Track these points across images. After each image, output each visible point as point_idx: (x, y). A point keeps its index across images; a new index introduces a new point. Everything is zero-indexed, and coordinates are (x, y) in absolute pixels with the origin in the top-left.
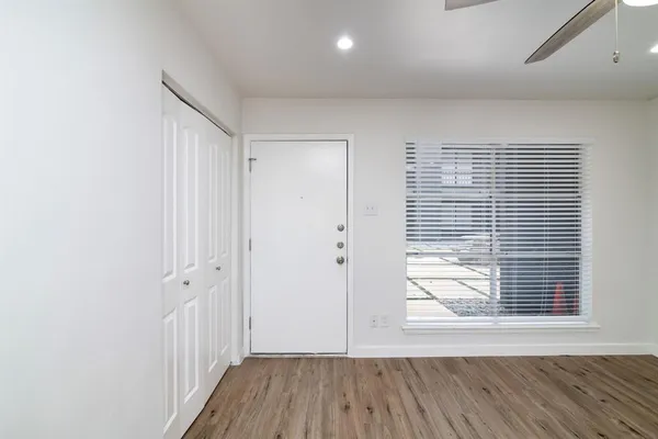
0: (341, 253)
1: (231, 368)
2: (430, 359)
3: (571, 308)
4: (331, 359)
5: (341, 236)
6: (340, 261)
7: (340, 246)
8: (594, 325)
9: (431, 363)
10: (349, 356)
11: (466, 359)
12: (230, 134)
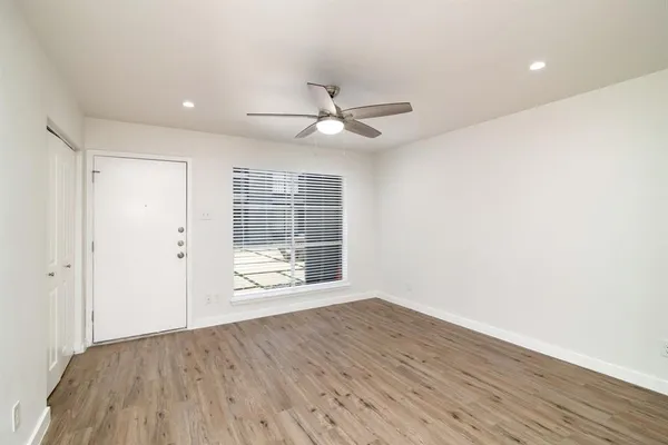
0: (182, 249)
1: (74, 357)
2: (250, 321)
3: (336, 276)
4: (173, 334)
5: (181, 237)
6: (180, 256)
7: (180, 244)
8: (348, 284)
9: (251, 323)
10: (189, 328)
11: (274, 316)
12: (74, 149)
